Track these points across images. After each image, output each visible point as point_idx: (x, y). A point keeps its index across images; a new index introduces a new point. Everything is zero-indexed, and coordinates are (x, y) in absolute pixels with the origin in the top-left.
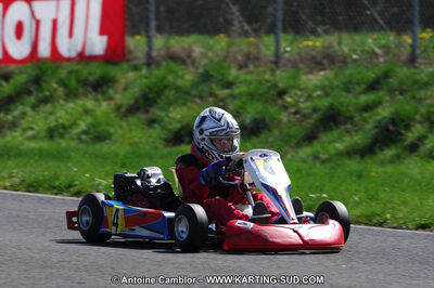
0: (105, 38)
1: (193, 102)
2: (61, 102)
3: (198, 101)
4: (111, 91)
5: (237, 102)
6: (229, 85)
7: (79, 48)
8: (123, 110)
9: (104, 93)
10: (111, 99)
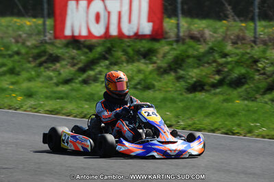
0: (151, 24)
1: (203, 66)
2: (125, 64)
3: (206, 65)
4: (155, 58)
5: (229, 66)
6: (225, 55)
7: (135, 30)
8: (162, 70)
9: (150, 59)
10: (155, 63)
